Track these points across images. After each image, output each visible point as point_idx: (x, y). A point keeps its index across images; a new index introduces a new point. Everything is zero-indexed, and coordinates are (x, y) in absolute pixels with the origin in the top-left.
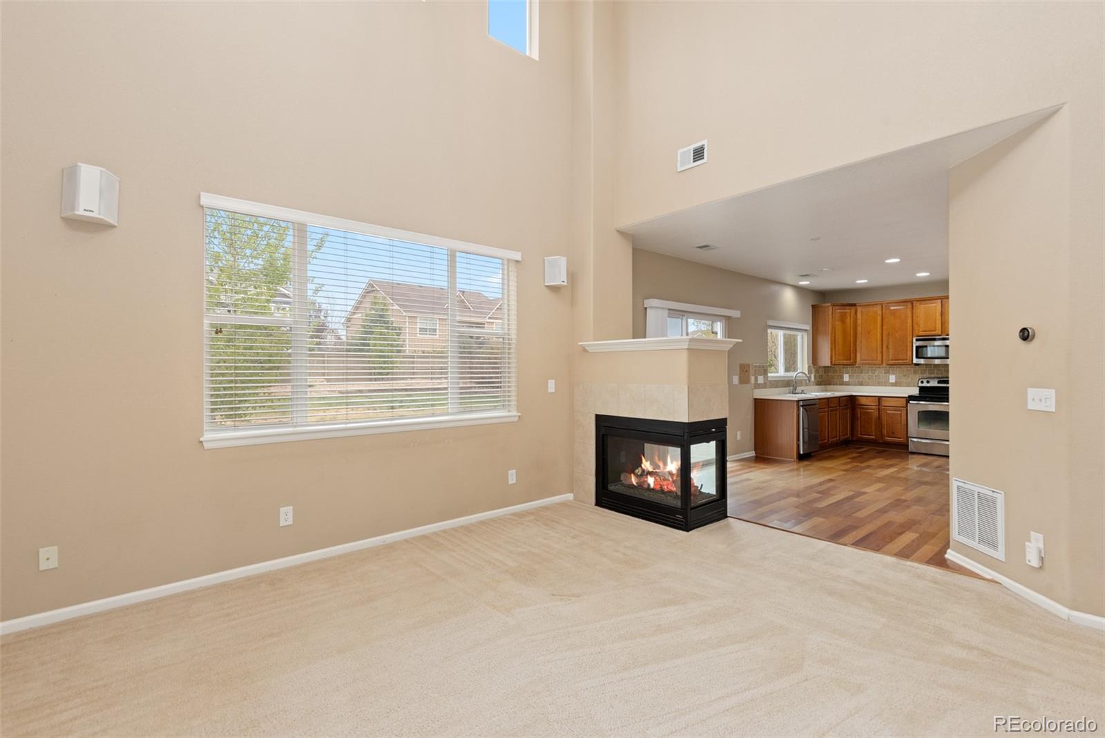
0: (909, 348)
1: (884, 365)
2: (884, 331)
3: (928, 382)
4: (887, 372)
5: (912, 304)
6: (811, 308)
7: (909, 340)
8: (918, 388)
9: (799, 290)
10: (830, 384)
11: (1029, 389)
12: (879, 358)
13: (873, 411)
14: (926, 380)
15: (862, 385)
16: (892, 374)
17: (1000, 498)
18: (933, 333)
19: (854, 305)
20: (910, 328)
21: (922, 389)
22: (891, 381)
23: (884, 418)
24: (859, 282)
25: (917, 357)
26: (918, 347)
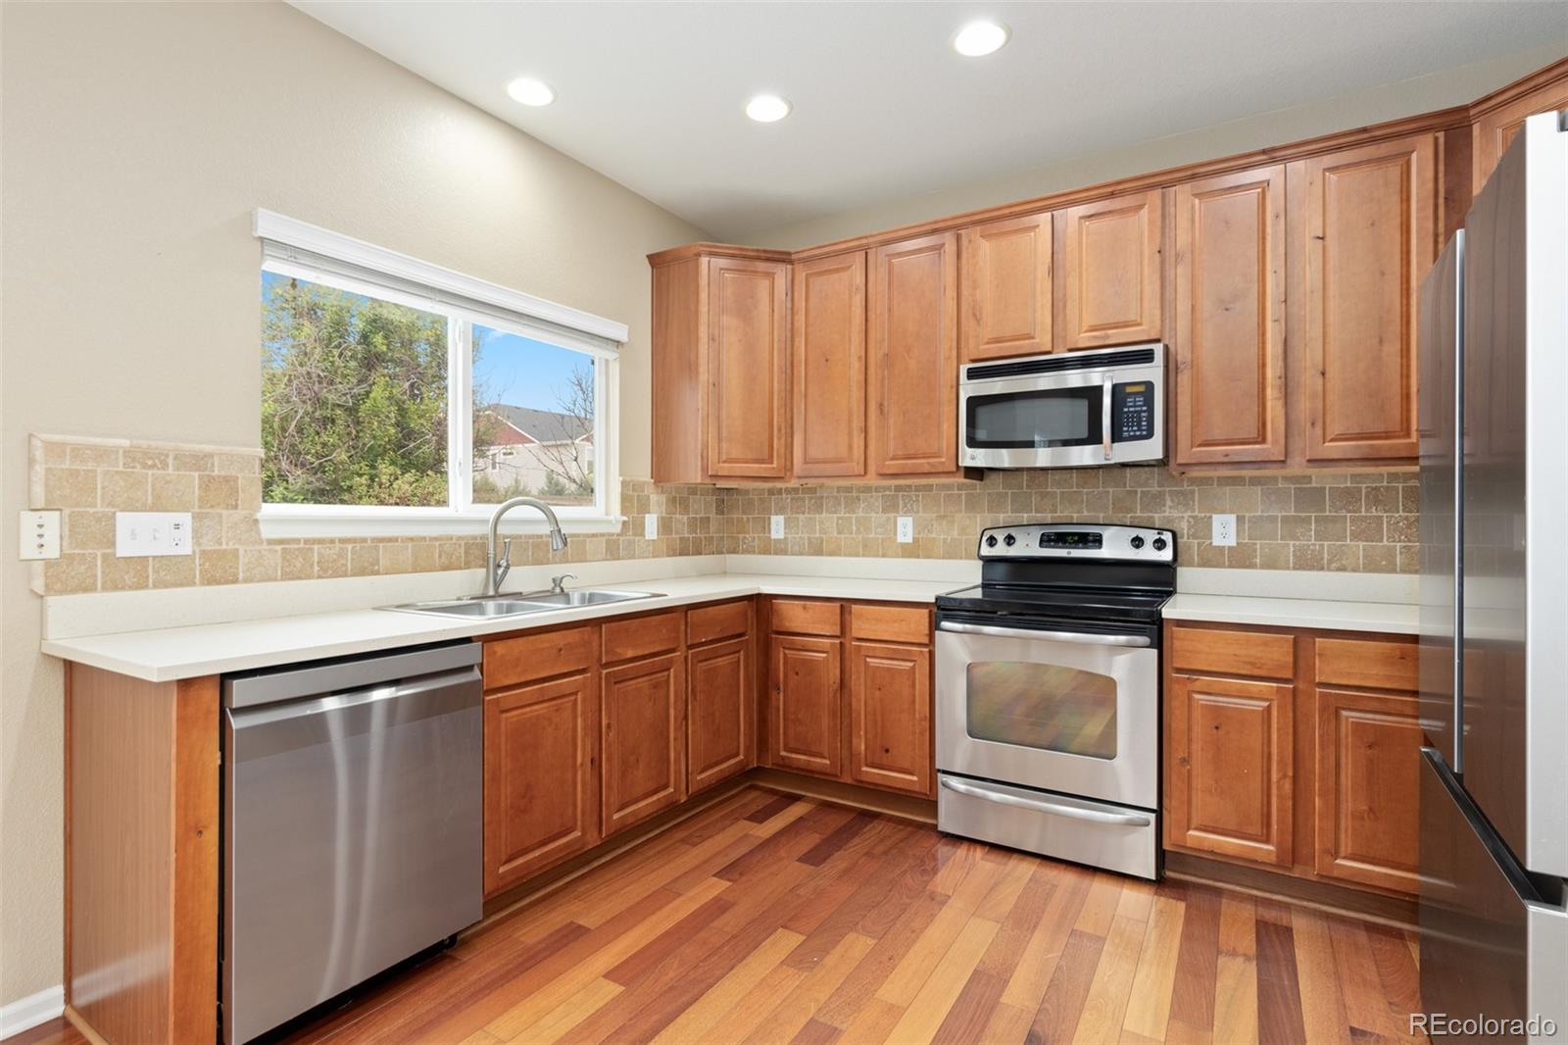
0: (948, 410)
1: (873, 478)
2: (872, 351)
3: (1010, 540)
4: (891, 506)
5: (958, 238)
6: (646, 271)
7: (948, 378)
8: (979, 565)
10: (734, 551)
12: (858, 451)
13: (822, 653)
14: (1006, 532)
15: (818, 551)
16: (906, 513)
18: (1025, 346)
19: (784, 257)
20: (948, 344)
21: (990, 567)
22: (900, 539)
23: (859, 686)
25: (973, 443)
26: (974, 403)
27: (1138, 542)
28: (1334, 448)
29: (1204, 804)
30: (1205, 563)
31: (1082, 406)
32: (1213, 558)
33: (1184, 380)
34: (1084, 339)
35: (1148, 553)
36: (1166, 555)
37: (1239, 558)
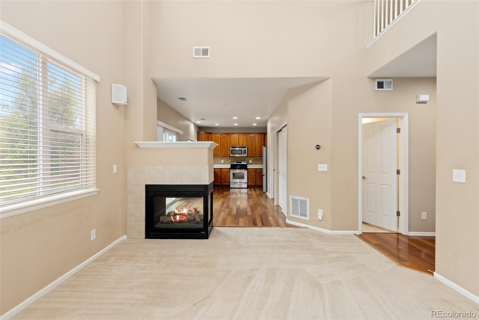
0: (229, 150)
1: (221, 157)
2: (221, 144)
3: (234, 163)
4: (221, 159)
5: (230, 134)
6: (197, 133)
7: (229, 147)
8: (230, 165)
9: (195, 125)
11: (319, 164)
12: (220, 154)
13: (219, 174)
16: (223, 160)
17: (308, 200)
18: (236, 145)
19: (211, 133)
20: (229, 144)
21: (232, 165)
22: (222, 162)
23: (222, 176)
24: (216, 124)
25: (232, 154)
26: (232, 150)
27: (244, 163)
28: (258, 155)
29: (250, 182)
30: (249, 164)
31: (241, 151)
32: (250, 164)
33: (248, 150)
34: (241, 145)
35: (245, 163)
36: (247, 164)
37: (252, 164)
